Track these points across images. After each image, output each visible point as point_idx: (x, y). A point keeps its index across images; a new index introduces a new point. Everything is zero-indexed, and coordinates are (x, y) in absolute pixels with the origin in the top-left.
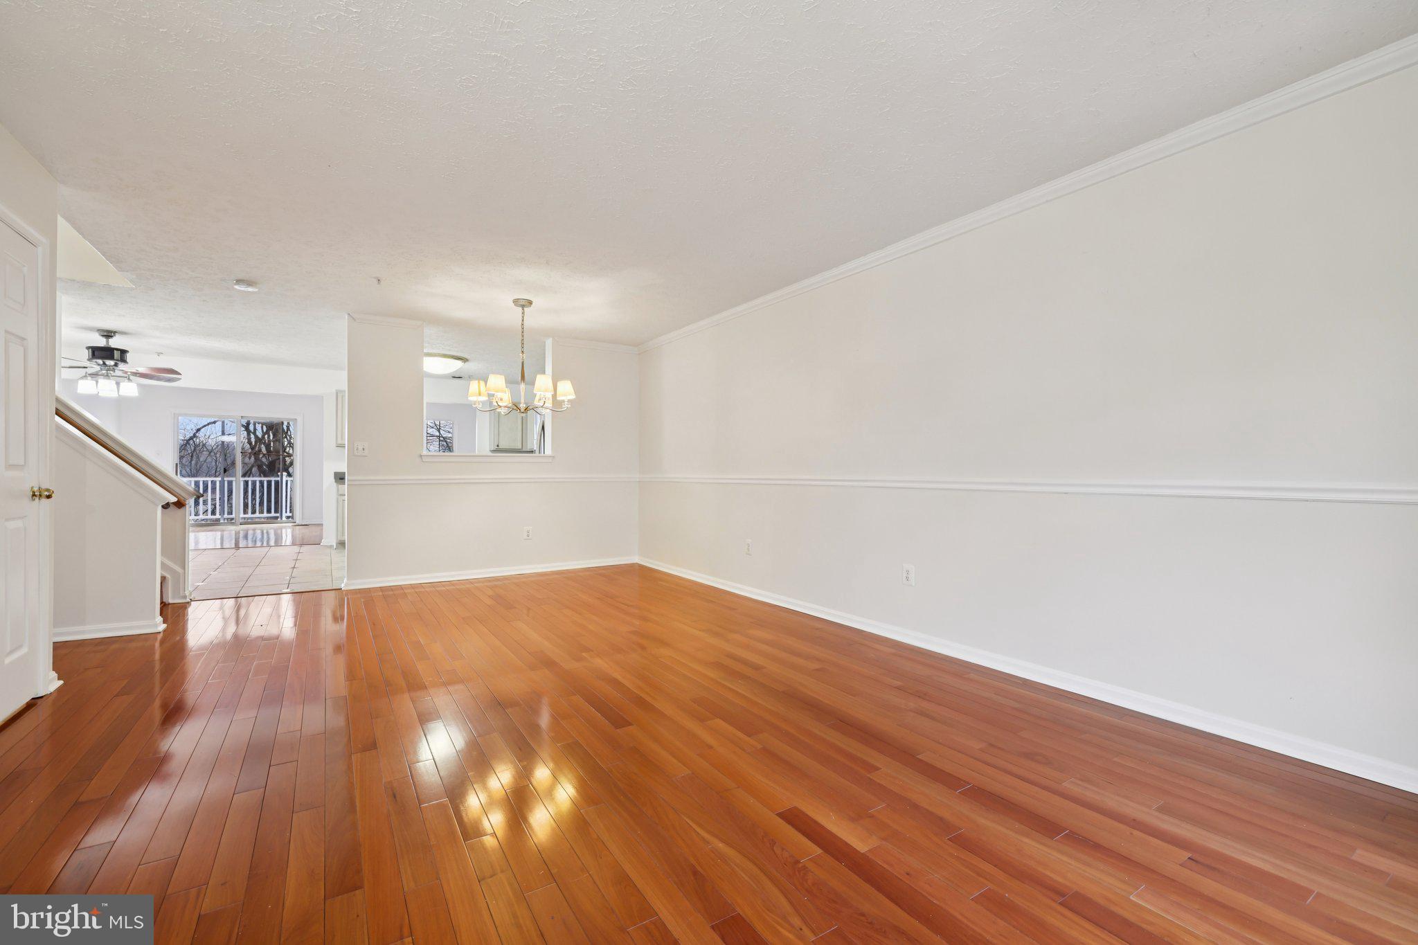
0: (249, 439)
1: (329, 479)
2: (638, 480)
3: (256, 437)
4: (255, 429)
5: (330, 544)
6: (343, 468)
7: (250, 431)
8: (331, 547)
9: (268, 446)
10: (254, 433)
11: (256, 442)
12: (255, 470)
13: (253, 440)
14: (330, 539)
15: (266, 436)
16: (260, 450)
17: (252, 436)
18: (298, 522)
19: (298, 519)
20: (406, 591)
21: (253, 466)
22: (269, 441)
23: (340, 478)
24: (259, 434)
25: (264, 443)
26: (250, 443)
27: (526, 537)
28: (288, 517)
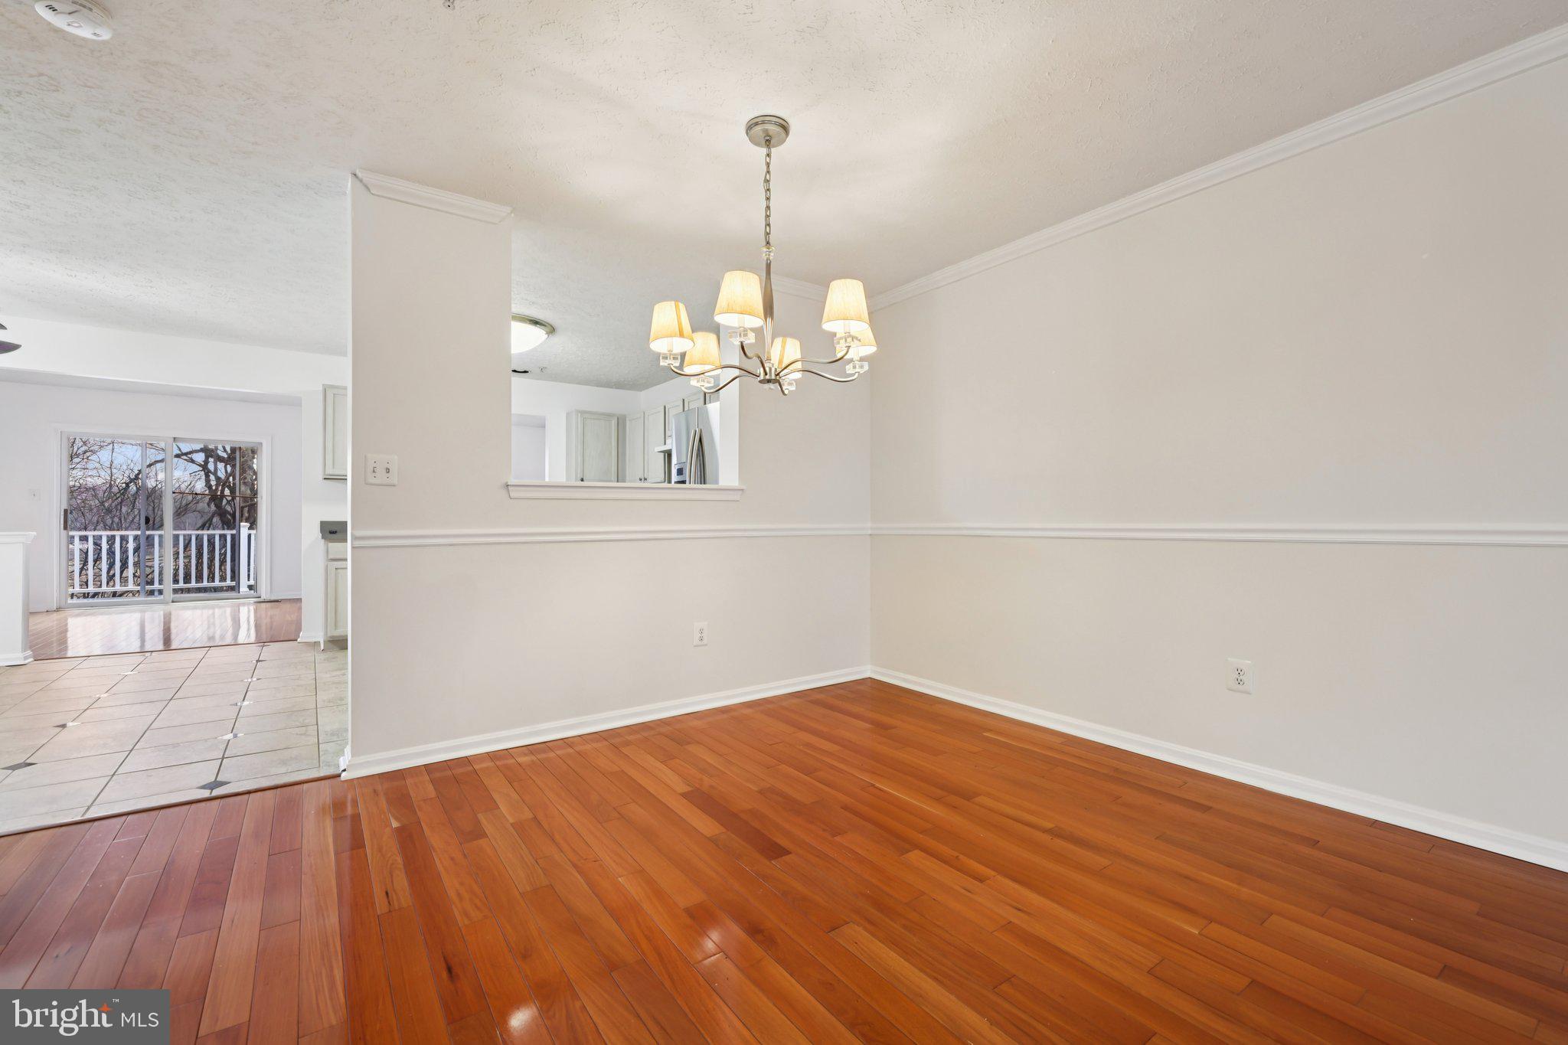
0: (208, 481)
1: (312, 533)
2: (870, 532)
3: (218, 479)
4: (216, 469)
5: (314, 640)
6: (342, 513)
7: (209, 471)
8: (317, 644)
9: (233, 491)
10: (215, 473)
11: (217, 485)
12: (216, 520)
13: (213, 483)
14: (314, 630)
15: (231, 479)
16: (223, 496)
17: (212, 477)
18: (264, 597)
19: (264, 592)
20: (477, 767)
21: (213, 516)
22: (234, 484)
23: (333, 531)
24: (222, 474)
25: (229, 487)
26: (209, 486)
27: (696, 641)
28: (250, 587)
